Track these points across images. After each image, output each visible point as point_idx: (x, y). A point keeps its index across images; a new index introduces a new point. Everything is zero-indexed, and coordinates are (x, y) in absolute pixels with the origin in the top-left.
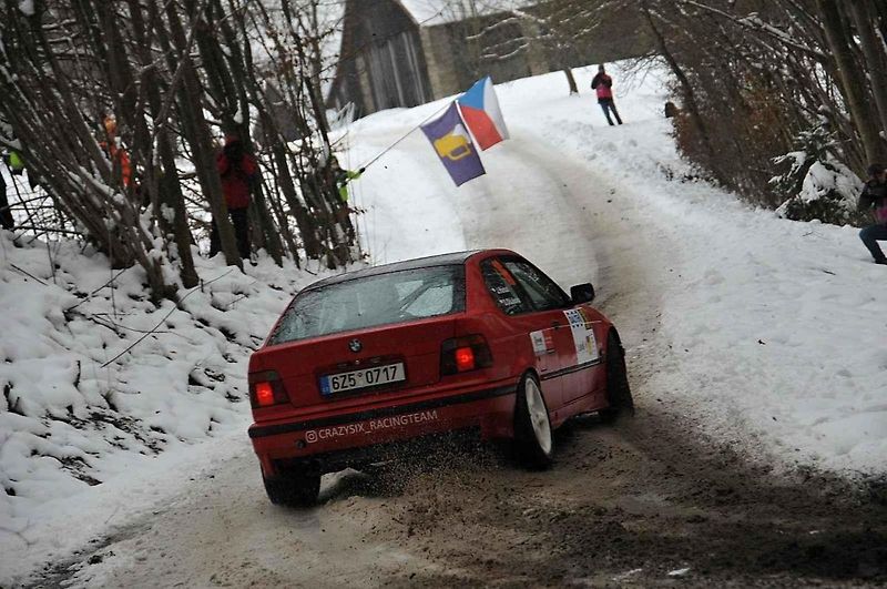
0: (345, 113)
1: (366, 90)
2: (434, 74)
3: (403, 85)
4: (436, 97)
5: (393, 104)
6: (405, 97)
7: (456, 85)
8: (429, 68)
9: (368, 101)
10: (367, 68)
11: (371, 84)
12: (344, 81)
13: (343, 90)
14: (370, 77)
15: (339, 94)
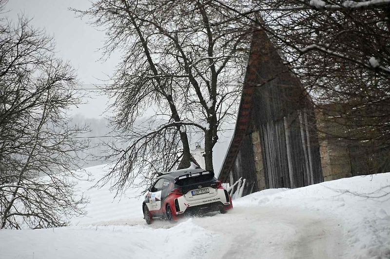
0: (235, 188)
1: (259, 167)
2: (326, 155)
3: (294, 164)
4: (325, 179)
5: (283, 183)
6: (295, 175)
7: (347, 169)
8: (321, 148)
9: (260, 177)
10: (262, 143)
11: (264, 159)
12: (239, 156)
13: (237, 164)
14: (264, 153)
15: (233, 168)
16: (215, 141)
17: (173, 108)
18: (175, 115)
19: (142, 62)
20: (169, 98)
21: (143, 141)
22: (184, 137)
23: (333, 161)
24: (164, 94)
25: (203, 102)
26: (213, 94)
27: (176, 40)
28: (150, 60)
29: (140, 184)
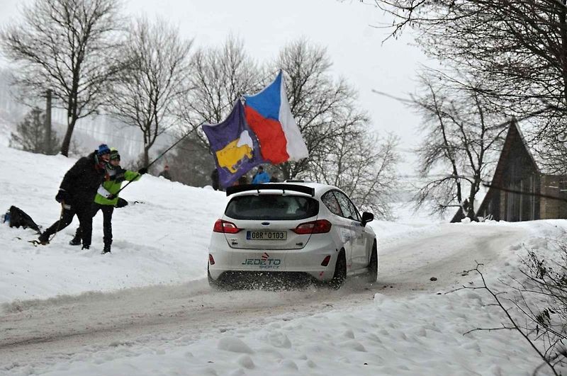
2: (544, 206)
5: (515, 220)
6: (523, 217)
9: (502, 215)
10: (506, 195)
11: (506, 207)
12: (491, 201)
13: (489, 206)
14: (506, 201)
15: (487, 208)
16: (477, 191)
17: (454, 167)
18: (455, 172)
19: (440, 138)
20: (453, 162)
21: (432, 184)
22: (459, 185)
23: (547, 209)
24: (450, 158)
25: (473, 166)
26: (480, 163)
27: (461, 127)
28: (445, 137)
29: (429, 210)
